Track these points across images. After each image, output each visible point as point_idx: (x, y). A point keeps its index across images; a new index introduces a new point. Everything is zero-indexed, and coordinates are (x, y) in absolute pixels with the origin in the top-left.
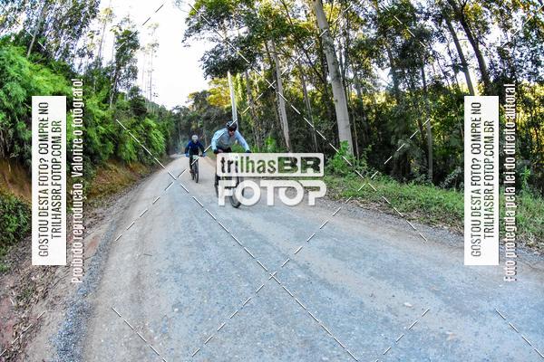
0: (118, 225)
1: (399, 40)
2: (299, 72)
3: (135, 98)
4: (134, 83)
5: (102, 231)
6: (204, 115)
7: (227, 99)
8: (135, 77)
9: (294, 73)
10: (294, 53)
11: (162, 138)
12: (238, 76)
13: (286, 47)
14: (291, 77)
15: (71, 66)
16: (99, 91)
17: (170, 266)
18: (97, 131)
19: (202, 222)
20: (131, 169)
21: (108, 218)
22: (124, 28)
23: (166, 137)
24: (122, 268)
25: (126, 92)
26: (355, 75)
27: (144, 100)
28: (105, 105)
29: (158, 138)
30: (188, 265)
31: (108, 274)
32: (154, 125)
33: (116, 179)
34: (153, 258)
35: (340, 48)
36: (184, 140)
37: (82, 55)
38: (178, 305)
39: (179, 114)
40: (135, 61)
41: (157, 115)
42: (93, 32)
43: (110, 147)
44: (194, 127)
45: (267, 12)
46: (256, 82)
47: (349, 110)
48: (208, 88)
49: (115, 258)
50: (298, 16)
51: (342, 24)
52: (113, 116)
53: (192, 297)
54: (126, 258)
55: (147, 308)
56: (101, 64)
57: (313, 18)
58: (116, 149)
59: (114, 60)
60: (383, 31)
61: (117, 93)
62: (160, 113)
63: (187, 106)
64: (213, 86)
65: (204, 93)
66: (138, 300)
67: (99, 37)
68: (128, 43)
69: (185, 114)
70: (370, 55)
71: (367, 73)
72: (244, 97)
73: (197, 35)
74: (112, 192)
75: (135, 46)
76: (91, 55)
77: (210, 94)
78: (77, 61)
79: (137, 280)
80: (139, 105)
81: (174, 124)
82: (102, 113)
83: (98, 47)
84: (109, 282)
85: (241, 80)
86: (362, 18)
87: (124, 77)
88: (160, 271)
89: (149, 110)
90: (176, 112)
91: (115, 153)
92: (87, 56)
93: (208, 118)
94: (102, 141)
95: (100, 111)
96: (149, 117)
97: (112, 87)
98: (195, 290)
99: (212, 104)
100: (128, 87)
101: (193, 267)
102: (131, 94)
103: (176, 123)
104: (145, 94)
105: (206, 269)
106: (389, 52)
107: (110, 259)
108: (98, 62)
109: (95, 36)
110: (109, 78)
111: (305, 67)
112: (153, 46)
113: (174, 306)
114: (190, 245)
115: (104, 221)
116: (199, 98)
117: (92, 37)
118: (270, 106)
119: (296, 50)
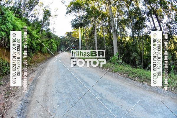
0: (40, 74)
1: (135, 20)
2: (102, 28)
3: (48, 32)
4: (48, 27)
5: (34, 76)
6: (70, 40)
7: (78, 35)
8: (49, 25)
9: (100, 29)
10: (101, 22)
11: (56, 46)
12: (82, 28)
13: (98, 20)
14: (99, 30)
15: (28, 20)
16: (37, 29)
17: (57, 90)
18: (35, 42)
19: (68, 76)
20: (45, 55)
21: (37, 71)
22: (47, 9)
23: (57, 46)
24: (41, 89)
25: (45, 30)
26: (120, 31)
27: (51, 33)
28: (38, 34)
29: (55, 46)
30: (63, 91)
31: (36, 91)
32: (54, 42)
33: (40, 58)
34: (51, 87)
35: (116, 22)
36: (63, 47)
37: (32, 17)
38: (59, 104)
39: (62, 39)
40: (49, 20)
41: (55, 38)
42: (36, 9)
43: (39, 48)
44: (66, 43)
45: (93, 8)
46: (88, 30)
47: (118, 42)
48: (72, 31)
49: (38, 85)
50: (103, 10)
51: (117, 14)
52: (41, 38)
53: (63, 102)
54: (42, 86)
55: (48, 104)
56: (38, 20)
57: (108, 11)
58: (41, 48)
59: (43, 19)
60: (130, 17)
61: (42, 30)
62: (56, 38)
63: (65, 36)
64: (74, 30)
65: (71, 33)
66: (45, 101)
67: (38, 11)
68: (47, 14)
69: (64, 39)
70: (125, 24)
71: (124, 30)
72: (84, 35)
73: (70, 14)
74: (38, 62)
75: (50, 15)
76: (35, 17)
77: (73, 33)
78: (30, 18)
79: (45, 94)
80: (49, 35)
81: (60, 42)
82: (37, 36)
83: (38, 14)
84: (36, 93)
85: (83, 29)
86: (124, 12)
87: (45, 25)
88: (53, 92)
89: (53, 36)
90: (61, 38)
91: (40, 50)
92: (34, 17)
93: (71, 41)
94: (37, 45)
95: (37, 35)
96: (52, 39)
97: (41, 28)
98: (64, 99)
99: (73, 36)
100: (46, 28)
101: (64, 91)
102: (47, 31)
103: (61, 41)
104: (51, 31)
105: (68, 92)
106: (132, 24)
107: (37, 85)
108: (37, 19)
109: (37, 11)
110: (40, 25)
111: (104, 27)
112: (56, 16)
113: (57, 104)
114: (63, 84)
115: (35, 72)
116: (69, 34)
117: (36, 11)
118: (92, 39)
119: (102, 21)
